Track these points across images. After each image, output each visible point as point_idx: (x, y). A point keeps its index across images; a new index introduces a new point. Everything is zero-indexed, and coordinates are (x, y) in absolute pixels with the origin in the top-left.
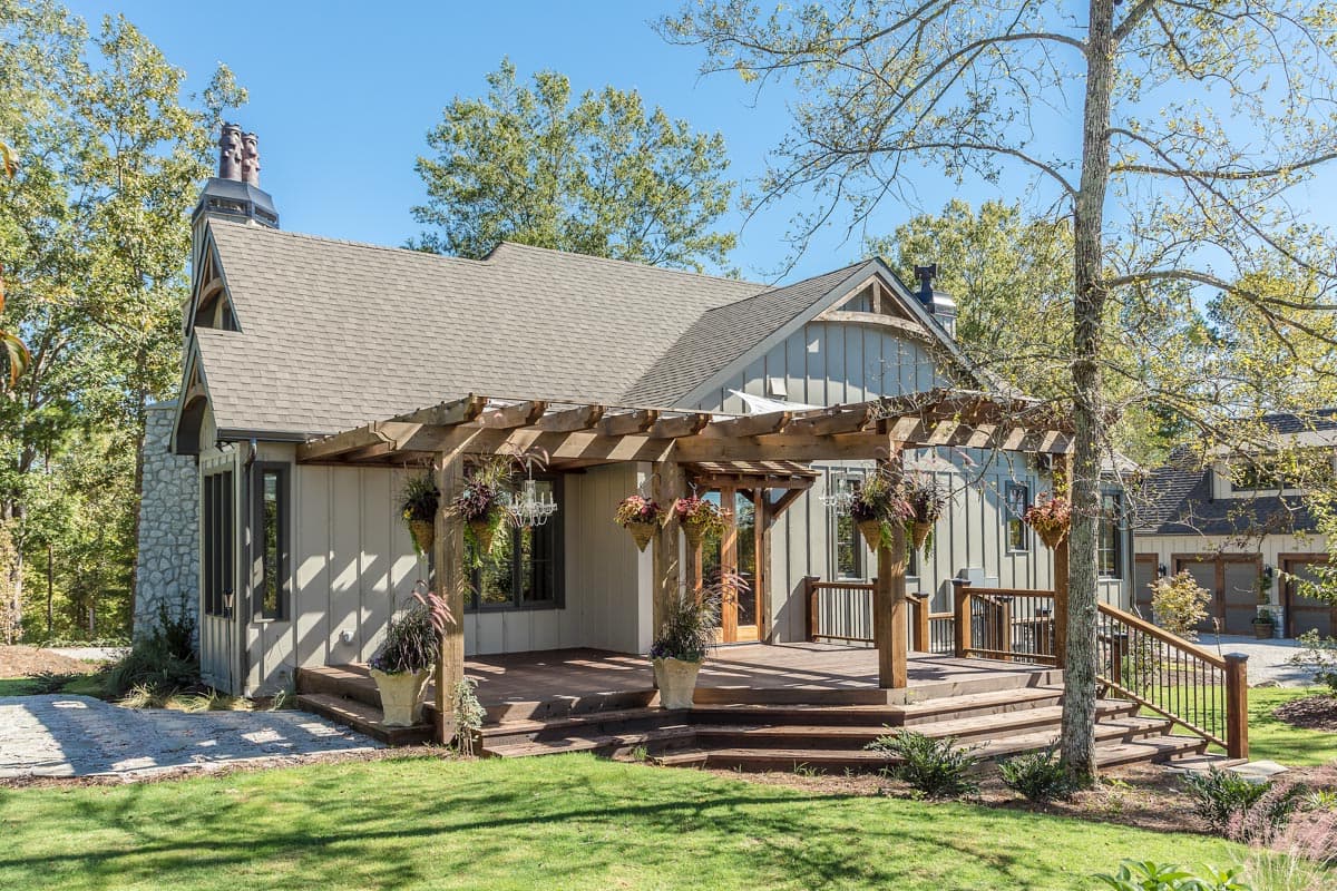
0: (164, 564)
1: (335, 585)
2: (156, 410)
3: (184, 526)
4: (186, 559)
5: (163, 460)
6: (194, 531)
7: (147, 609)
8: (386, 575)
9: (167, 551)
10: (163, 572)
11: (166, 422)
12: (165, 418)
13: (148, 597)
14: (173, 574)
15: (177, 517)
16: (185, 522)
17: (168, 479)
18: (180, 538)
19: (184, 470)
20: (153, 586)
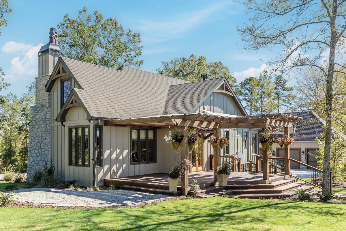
0: (37, 151)
1: (112, 158)
2: (33, 108)
3: (43, 141)
4: (43, 150)
5: (36, 122)
6: (46, 142)
7: (31, 164)
8: (122, 155)
9: (37, 148)
10: (36, 154)
11: (37, 111)
12: (36, 110)
13: (31, 161)
14: (40, 154)
15: (40, 138)
16: (43, 140)
17: (38, 127)
18: (42, 144)
19: (43, 125)
20: (33, 157)
